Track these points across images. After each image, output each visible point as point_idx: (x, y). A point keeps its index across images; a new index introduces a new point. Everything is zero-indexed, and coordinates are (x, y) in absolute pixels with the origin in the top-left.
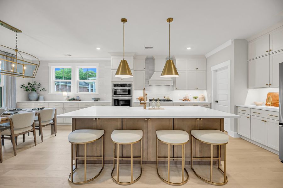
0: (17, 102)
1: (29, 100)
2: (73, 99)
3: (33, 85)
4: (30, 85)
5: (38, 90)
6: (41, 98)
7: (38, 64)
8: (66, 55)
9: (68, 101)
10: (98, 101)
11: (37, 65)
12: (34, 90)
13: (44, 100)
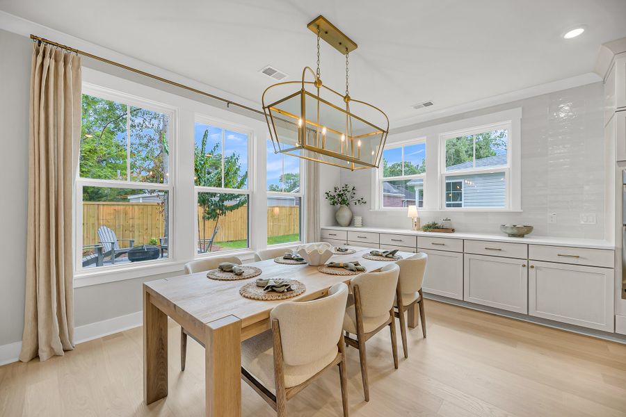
0: (321, 227)
1: (336, 223)
2: (434, 227)
3: (342, 192)
4: (338, 192)
5: (352, 204)
6: (358, 220)
7: (386, 130)
8: (417, 107)
9: (418, 230)
10: (522, 236)
11: (384, 132)
12: (344, 202)
13: (363, 225)
